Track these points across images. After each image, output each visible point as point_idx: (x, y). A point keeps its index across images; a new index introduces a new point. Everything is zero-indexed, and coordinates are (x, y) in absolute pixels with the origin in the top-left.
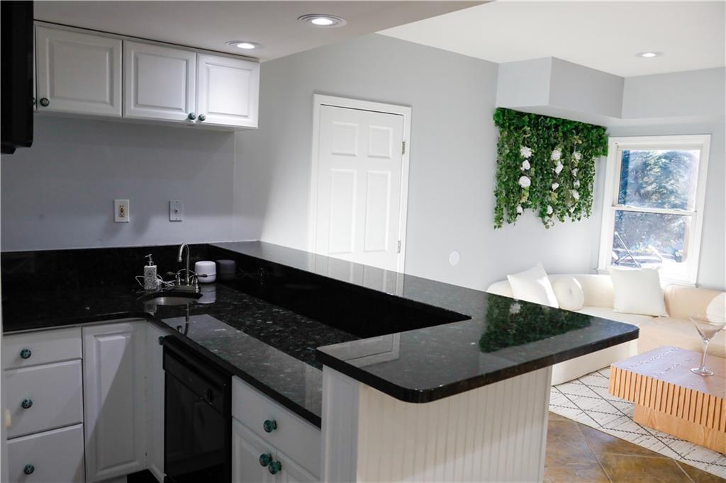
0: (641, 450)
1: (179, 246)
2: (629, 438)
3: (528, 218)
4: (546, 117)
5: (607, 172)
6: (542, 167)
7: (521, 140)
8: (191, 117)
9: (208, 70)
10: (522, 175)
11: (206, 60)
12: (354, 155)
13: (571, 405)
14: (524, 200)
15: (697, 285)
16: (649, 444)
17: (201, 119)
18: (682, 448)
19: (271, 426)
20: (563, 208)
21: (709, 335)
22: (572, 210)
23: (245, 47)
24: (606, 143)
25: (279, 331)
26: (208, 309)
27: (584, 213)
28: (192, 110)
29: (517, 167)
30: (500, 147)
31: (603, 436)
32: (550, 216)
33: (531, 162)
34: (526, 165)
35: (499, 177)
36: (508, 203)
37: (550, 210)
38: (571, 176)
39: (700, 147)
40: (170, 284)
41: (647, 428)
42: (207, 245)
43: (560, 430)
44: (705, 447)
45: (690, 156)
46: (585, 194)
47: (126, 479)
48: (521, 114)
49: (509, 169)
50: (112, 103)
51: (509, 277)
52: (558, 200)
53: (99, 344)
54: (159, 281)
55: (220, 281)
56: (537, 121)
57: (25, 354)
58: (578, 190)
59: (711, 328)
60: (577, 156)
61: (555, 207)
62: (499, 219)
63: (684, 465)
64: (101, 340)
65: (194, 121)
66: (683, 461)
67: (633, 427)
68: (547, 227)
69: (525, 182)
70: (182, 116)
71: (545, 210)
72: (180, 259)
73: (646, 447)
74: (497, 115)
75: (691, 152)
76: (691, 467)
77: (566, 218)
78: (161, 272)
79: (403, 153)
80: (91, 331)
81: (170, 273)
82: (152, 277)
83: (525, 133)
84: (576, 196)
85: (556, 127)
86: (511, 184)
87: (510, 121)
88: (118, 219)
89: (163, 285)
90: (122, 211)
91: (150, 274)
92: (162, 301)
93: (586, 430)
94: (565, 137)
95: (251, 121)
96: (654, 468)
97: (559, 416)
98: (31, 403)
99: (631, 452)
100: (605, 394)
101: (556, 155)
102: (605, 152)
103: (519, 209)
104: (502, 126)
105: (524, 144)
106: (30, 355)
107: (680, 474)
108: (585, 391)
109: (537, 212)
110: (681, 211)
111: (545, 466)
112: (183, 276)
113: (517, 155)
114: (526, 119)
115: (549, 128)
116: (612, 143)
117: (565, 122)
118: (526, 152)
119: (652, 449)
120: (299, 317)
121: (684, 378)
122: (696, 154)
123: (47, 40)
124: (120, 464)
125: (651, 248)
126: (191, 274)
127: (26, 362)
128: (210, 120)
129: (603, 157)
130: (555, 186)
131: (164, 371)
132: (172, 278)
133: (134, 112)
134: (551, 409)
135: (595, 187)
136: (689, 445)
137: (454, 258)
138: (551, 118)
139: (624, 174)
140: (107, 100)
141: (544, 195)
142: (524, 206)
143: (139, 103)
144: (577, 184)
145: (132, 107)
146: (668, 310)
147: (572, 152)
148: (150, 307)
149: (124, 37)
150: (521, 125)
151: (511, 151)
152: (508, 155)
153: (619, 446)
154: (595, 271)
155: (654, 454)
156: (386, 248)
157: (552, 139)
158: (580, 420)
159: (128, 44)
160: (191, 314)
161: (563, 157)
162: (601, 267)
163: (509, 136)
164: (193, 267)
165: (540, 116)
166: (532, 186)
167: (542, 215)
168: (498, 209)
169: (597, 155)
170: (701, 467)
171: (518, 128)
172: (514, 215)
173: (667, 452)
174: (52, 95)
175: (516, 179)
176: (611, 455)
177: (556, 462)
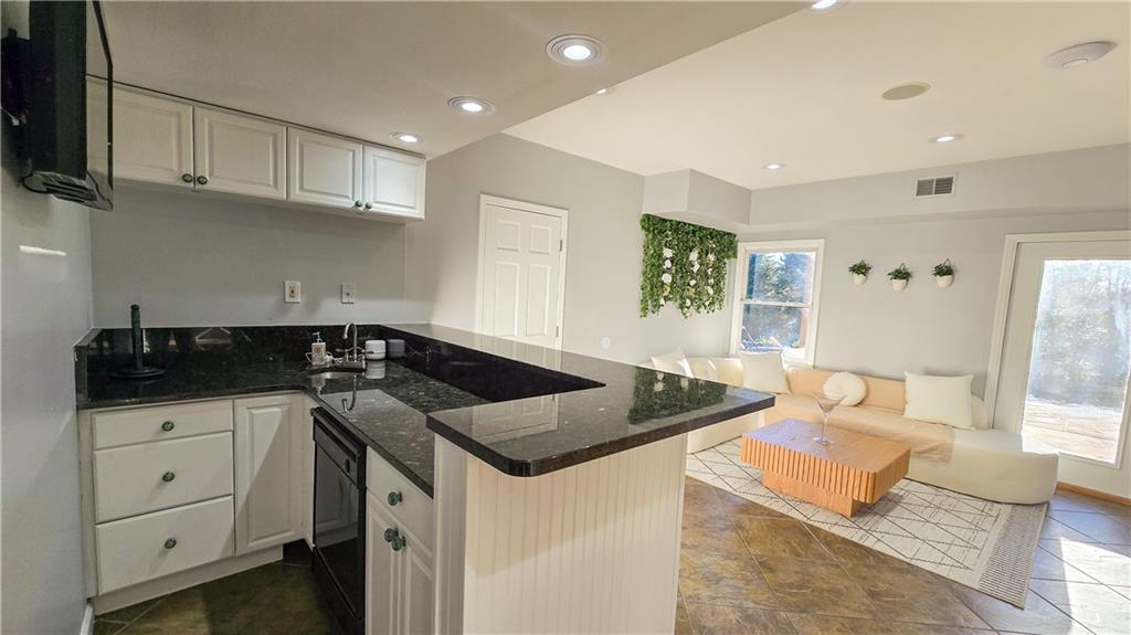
0: (771, 513)
1: (345, 326)
2: (760, 501)
3: (669, 309)
4: (685, 224)
5: (737, 271)
6: (681, 265)
7: (663, 242)
8: (357, 205)
9: (375, 163)
10: (664, 272)
11: (371, 152)
12: (516, 250)
13: (707, 470)
14: (666, 294)
15: (814, 367)
16: (778, 506)
17: (368, 207)
18: (808, 510)
19: (395, 498)
20: (699, 301)
21: (828, 408)
22: (707, 303)
23: (408, 139)
24: (736, 247)
25: (429, 402)
26: (375, 384)
27: (717, 306)
28: (359, 198)
29: (660, 266)
30: (646, 248)
31: (737, 499)
32: (688, 308)
33: (672, 262)
34: (668, 264)
35: (644, 273)
36: (652, 295)
37: (688, 302)
38: (706, 274)
39: (816, 250)
40: (339, 361)
41: (776, 492)
42: (379, 326)
43: (696, 493)
44: (827, 509)
45: (806, 257)
46: (718, 291)
47: (282, 548)
48: (664, 221)
49: (654, 266)
50: (276, 186)
51: (653, 359)
52: (695, 294)
53: (252, 415)
54: (329, 358)
55: (389, 358)
56: (678, 227)
57: (167, 426)
58: (712, 287)
59: (830, 403)
60: (712, 257)
61: (692, 301)
62: (645, 309)
63: (810, 526)
64: (254, 411)
65: (361, 209)
66: (809, 522)
67: (762, 491)
68: (686, 317)
69: (667, 278)
70: (349, 204)
71: (684, 303)
72: (346, 336)
73: (775, 509)
74: (643, 221)
75: (807, 254)
76: (816, 528)
77: (702, 309)
78: (330, 349)
79: (561, 249)
80: (244, 403)
81: (338, 350)
82: (320, 354)
83: (667, 236)
84: (711, 292)
85: (694, 232)
86: (655, 280)
87: (655, 226)
88: (288, 300)
89: (333, 361)
90: (293, 292)
91: (318, 350)
92: (328, 375)
93: (723, 495)
94: (701, 242)
95: (418, 212)
96: (784, 529)
97: (696, 480)
98: (173, 475)
99: (762, 514)
100: (737, 460)
101: (694, 256)
102: (735, 255)
103: (662, 301)
104: (648, 230)
105: (666, 246)
106: (172, 428)
107: (806, 534)
108: (719, 458)
109: (677, 304)
110: (800, 304)
111: (683, 528)
112: (351, 353)
113: (660, 255)
114: (668, 224)
115: (687, 233)
116: (741, 247)
117: (701, 228)
118: (668, 253)
119: (781, 511)
120: (452, 389)
121: (806, 447)
122: (812, 255)
123: (206, 121)
124: (275, 534)
125: (773, 339)
126: (359, 352)
127: (169, 434)
128: (376, 208)
129: (733, 259)
130: (693, 283)
131: (314, 443)
132: (342, 355)
133: (298, 195)
134: (687, 473)
135: (726, 284)
136: (813, 508)
137: (606, 343)
138: (690, 225)
139: (751, 273)
140: (271, 183)
141: (684, 290)
142: (666, 298)
143: (305, 187)
144: (712, 281)
145: (297, 192)
146: (789, 388)
147: (707, 254)
148: (318, 381)
149: (288, 124)
150: (663, 230)
151: (655, 251)
152: (652, 255)
153: (750, 508)
154: (727, 355)
155: (782, 515)
156: (546, 332)
157: (690, 243)
158: (715, 485)
159: (292, 131)
160: (358, 389)
161: (700, 258)
162: (732, 352)
163: (653, 239)
164: (362, 344)
165: (680, 223)
166: (673, 282)
167: (682, 307)
168: (644, 301)
169: (728, 257)
170: (825, 527)
171: (661, 232)
172: (657, 306)
173: (794, 514)
174: (211, 174)
175: (659, 276)
176: (745, 518)
177: (695, 525)
